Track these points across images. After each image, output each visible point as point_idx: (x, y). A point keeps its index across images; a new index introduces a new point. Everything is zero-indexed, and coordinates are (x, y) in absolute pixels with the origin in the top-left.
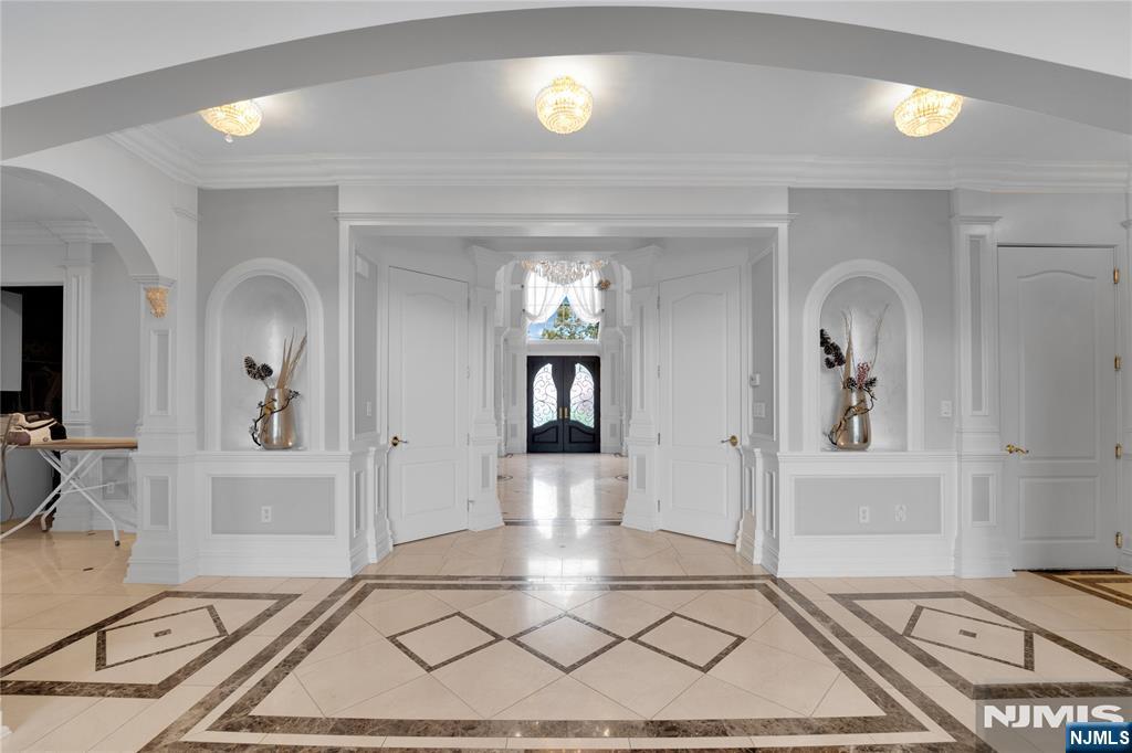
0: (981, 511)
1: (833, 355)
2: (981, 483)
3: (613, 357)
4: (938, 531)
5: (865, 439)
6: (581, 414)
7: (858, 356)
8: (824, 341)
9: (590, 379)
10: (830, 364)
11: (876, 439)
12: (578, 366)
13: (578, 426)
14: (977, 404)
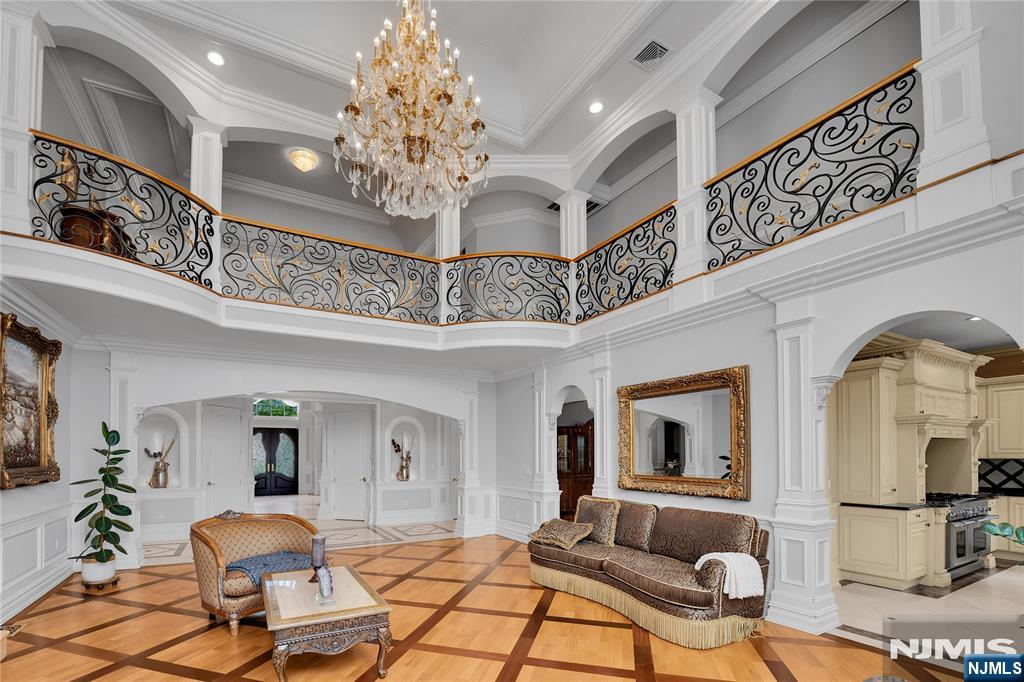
0: (443, 500)
1: (397, 448)
2: (443, 491)
4: (430, 507)
5: (407, 477)
7: (406, 448)
8: (393, 442)
10: (396, 451)
11: (411, 477)
12: (281, 435)
14: (442, 465)
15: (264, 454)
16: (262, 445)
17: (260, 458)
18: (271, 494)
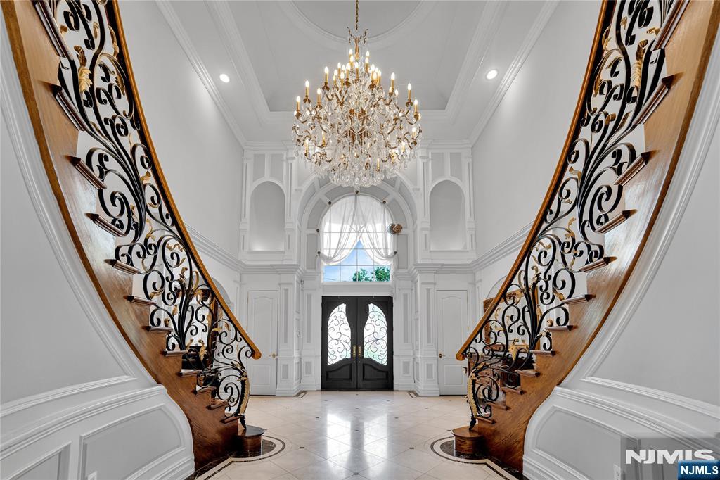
3: (405, 296)
6: (376, 352)
9: (383, 318)
12: (371, 306)
13: (371, 363)
15: (349, 333)
16: (346, 320)
17: (343, 338)
18: (357, 389)
